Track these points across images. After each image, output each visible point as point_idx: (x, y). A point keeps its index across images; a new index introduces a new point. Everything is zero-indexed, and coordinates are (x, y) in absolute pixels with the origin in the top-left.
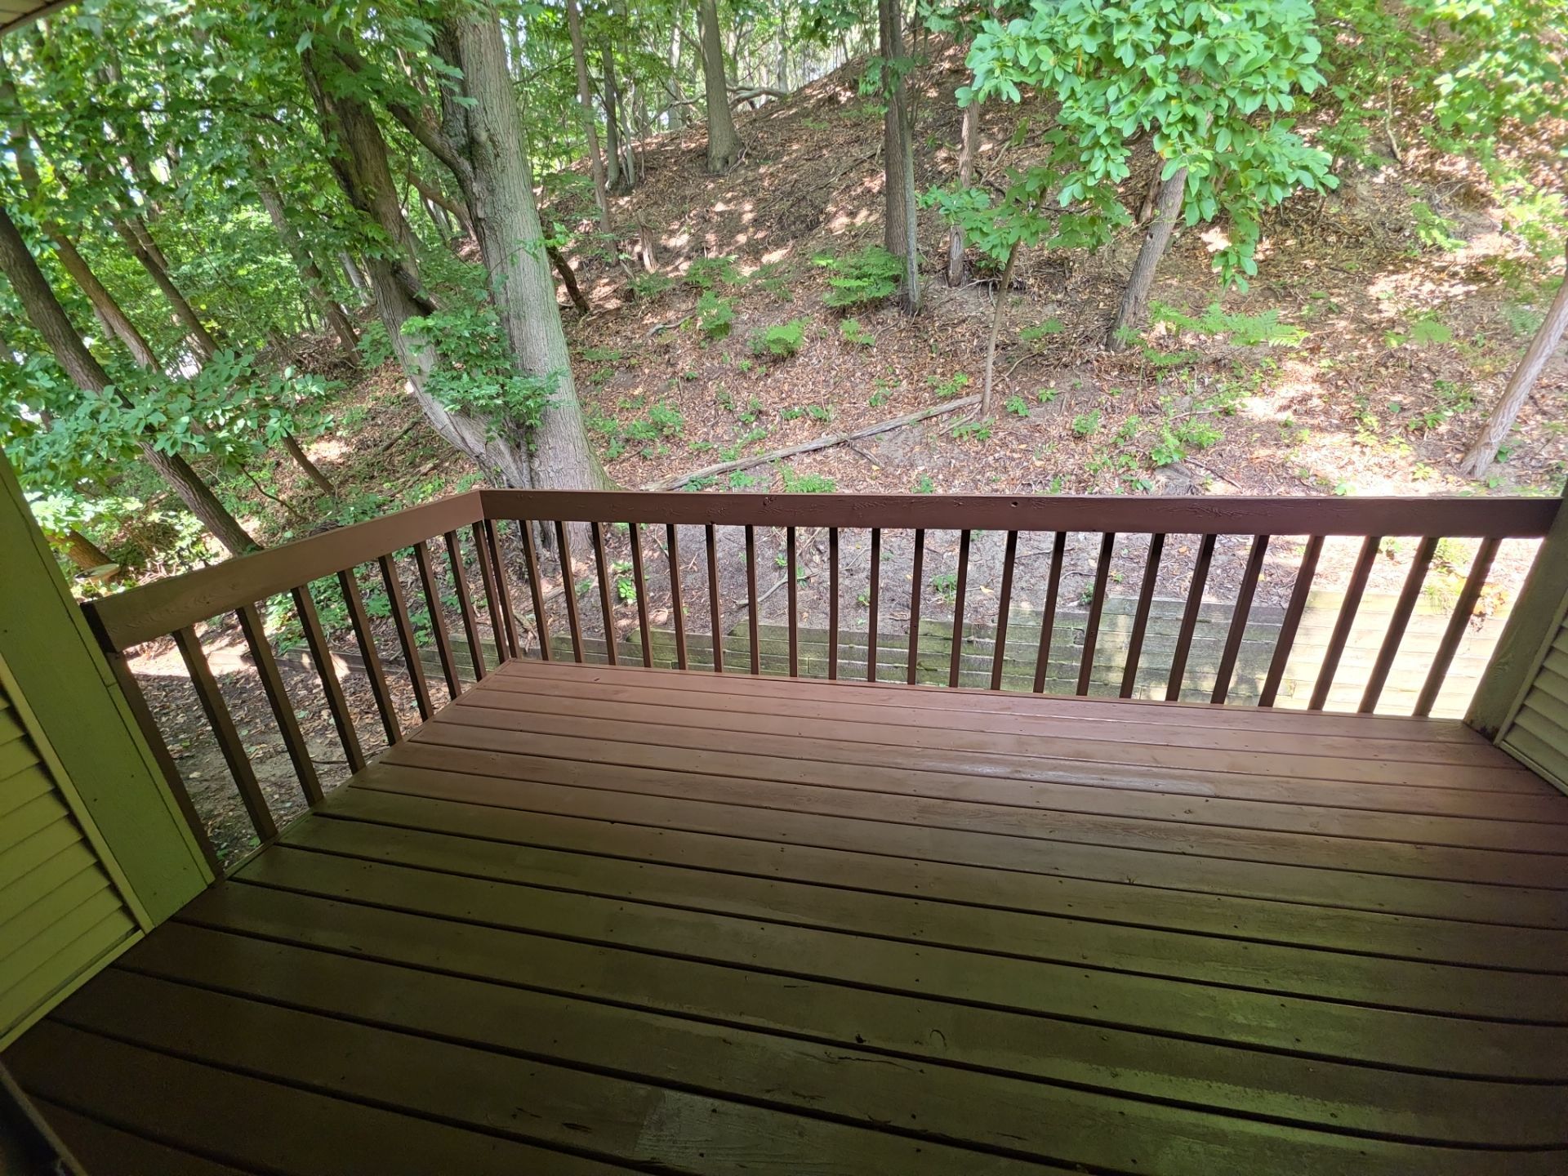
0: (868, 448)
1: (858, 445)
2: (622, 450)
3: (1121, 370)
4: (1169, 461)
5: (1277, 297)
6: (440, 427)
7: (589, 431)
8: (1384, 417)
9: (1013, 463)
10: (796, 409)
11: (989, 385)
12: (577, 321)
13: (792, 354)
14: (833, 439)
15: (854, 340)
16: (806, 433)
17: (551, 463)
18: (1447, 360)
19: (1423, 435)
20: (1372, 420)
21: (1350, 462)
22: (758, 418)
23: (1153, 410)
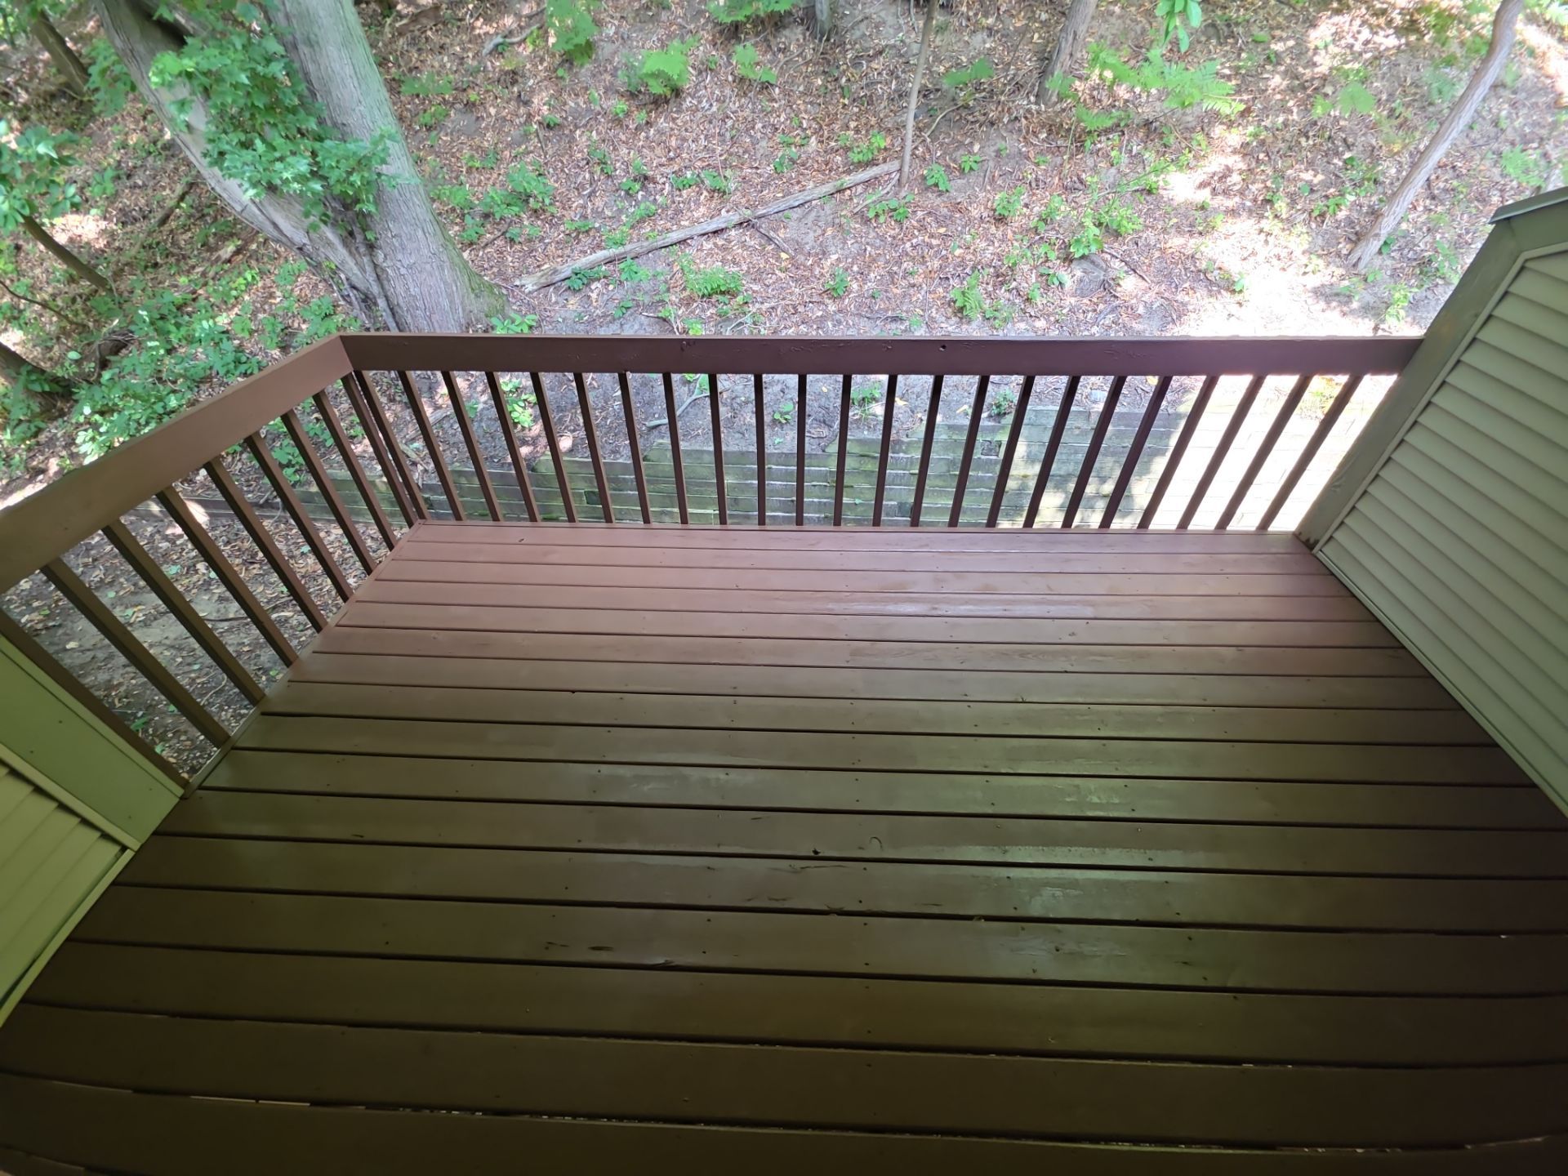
0: (775, 230)
1: (764, 226)
2: (481, 230)
3: (1050, 132)
4: (1087, 252)
5: (1219, 38)
6: (239, 209)
7: (433, 200)
8: (1293, 200)
9: (932, 252)
10: (689, 174)
11: (909, 146)
12: (382, 25)
13: (677, 92)
14: (735, 218)
15: (752, 76)
16: (702, 210)
17: (400, 257)
18: (1364, 130)
19: (1323, 222)
20: (1281, 206)
21: (1254, 253)
22: (643, 187)
23: (1078, 185)
